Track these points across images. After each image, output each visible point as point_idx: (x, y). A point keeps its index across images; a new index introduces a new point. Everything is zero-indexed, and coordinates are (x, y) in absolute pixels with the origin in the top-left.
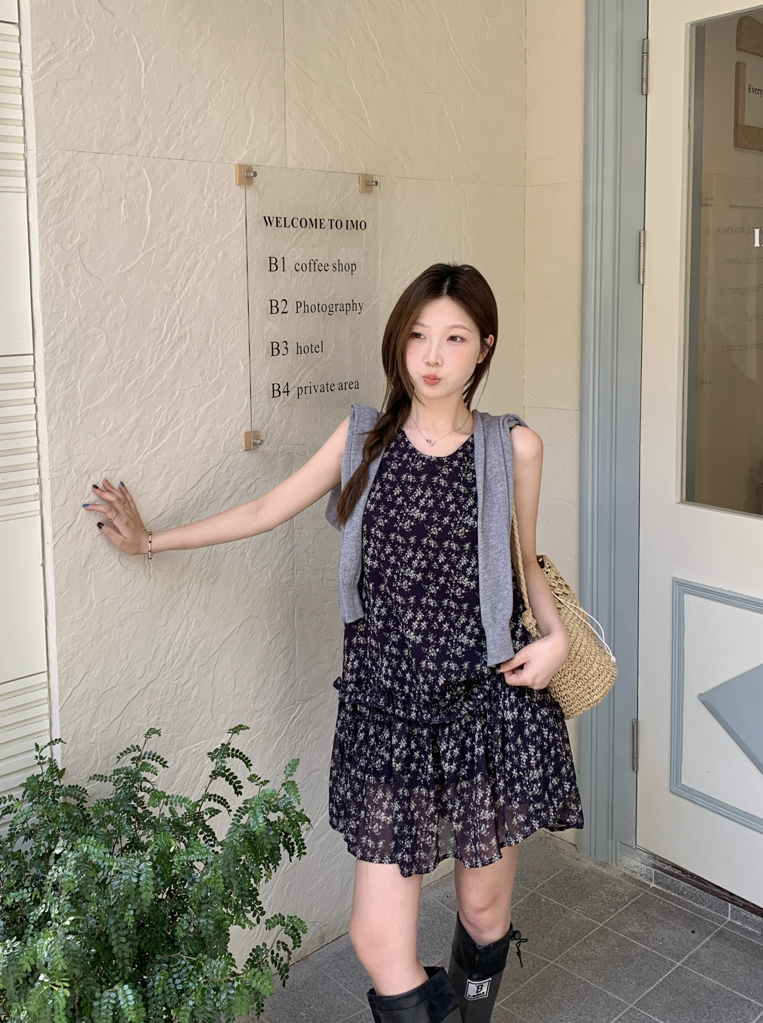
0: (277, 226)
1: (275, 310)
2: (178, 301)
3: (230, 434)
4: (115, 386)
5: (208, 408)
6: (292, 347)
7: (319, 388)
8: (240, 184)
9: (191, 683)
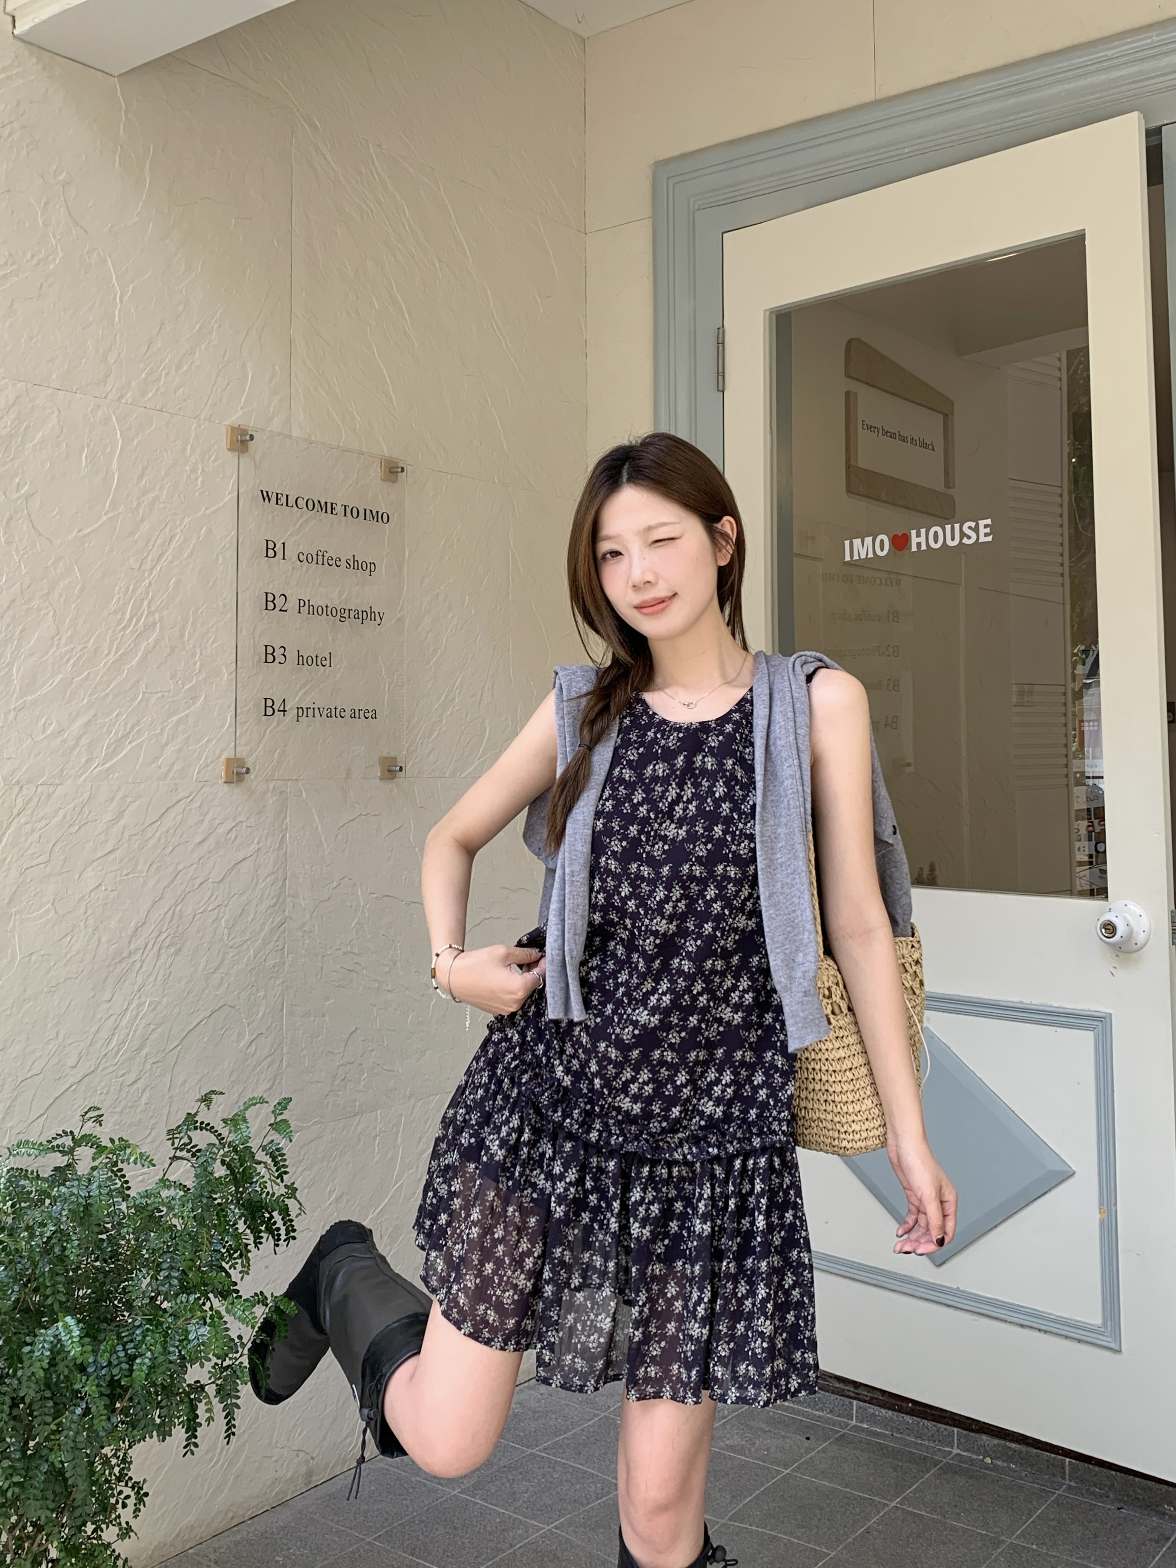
0: (277, 503)
1: (271, 606)
2: (147, 581)
3: (206, 759)
4: (60, 676)
5: (179, 721)
6: (292, 655)
7: (325, 712)
8: (231, 449)
9: (140, 1084)
